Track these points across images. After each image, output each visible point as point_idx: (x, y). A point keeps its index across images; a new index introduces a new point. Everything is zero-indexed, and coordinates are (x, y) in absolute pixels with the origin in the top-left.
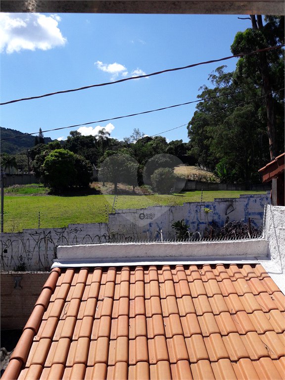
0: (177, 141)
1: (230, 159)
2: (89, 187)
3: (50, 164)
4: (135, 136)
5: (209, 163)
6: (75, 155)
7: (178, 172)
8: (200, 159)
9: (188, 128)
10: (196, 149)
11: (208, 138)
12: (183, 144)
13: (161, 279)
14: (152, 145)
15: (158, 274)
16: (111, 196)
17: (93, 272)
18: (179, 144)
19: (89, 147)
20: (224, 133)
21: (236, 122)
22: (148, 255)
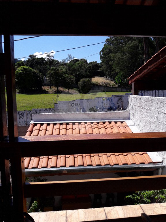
0: (94, 62)
1: (124, 73)
2: (41, 89)
3: (18, 75)
4: (68, 58)
5: (112, 76)
6: (33, 70)
7: (94, 81)
8: (107, 73)
9: (100, 54)
10: (105, 67)
11: (111, 60)
12: (97, 64)
13: (80, 128)
14: (79, 64)
15: (79, 126)
16: (55, 94)
17: (49, 125)
18: (95, 64)
19: (41, 65)
20: (121, 58)
21: (128, 51)
22: (75, 118)
